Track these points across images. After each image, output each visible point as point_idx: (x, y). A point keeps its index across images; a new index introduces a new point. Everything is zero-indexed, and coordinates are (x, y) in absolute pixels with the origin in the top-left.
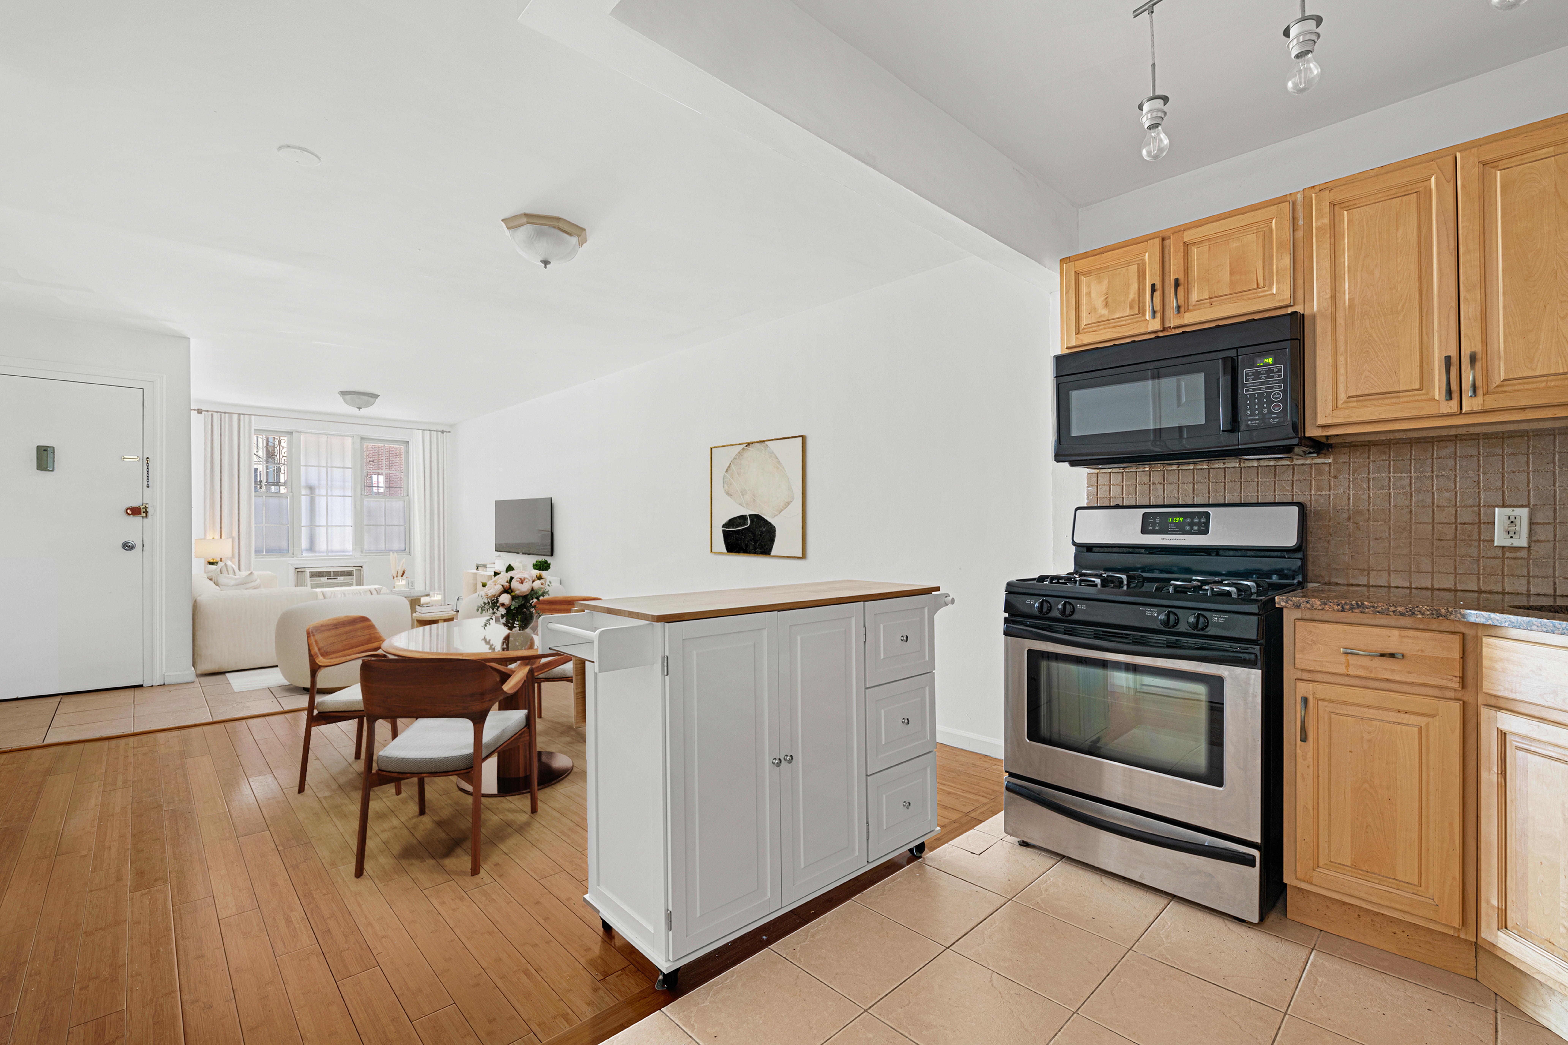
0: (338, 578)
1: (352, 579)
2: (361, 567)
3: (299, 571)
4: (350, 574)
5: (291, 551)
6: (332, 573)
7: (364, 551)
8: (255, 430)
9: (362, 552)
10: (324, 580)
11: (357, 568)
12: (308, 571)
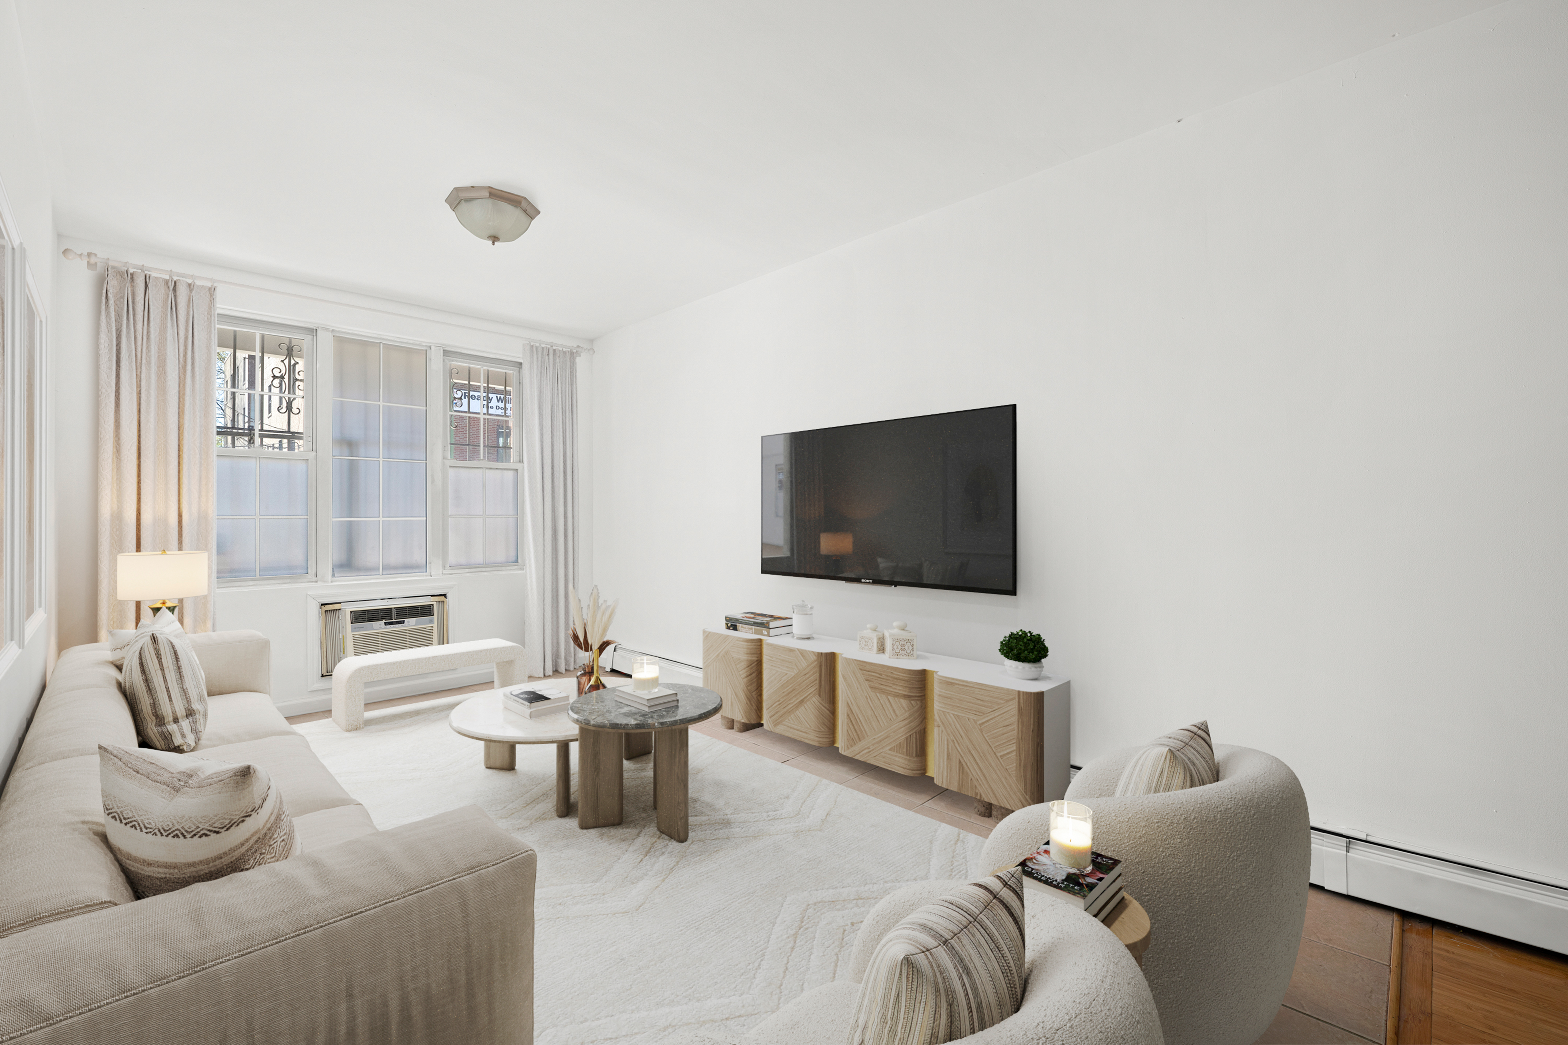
0: (406, 620)
1: (431, 622)
2: (445, 595)
3: (329, 610)
4: (425, 611)
5: (312, 571)
6: (394, 613)
7: (448, 566)
8: (218, 314)
9: (444, 567)
10: (379, 626)
11: (437, 598)
12: (348, 609)
